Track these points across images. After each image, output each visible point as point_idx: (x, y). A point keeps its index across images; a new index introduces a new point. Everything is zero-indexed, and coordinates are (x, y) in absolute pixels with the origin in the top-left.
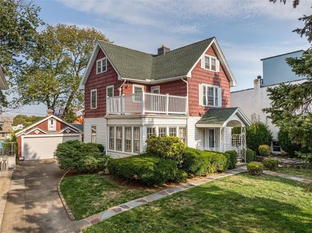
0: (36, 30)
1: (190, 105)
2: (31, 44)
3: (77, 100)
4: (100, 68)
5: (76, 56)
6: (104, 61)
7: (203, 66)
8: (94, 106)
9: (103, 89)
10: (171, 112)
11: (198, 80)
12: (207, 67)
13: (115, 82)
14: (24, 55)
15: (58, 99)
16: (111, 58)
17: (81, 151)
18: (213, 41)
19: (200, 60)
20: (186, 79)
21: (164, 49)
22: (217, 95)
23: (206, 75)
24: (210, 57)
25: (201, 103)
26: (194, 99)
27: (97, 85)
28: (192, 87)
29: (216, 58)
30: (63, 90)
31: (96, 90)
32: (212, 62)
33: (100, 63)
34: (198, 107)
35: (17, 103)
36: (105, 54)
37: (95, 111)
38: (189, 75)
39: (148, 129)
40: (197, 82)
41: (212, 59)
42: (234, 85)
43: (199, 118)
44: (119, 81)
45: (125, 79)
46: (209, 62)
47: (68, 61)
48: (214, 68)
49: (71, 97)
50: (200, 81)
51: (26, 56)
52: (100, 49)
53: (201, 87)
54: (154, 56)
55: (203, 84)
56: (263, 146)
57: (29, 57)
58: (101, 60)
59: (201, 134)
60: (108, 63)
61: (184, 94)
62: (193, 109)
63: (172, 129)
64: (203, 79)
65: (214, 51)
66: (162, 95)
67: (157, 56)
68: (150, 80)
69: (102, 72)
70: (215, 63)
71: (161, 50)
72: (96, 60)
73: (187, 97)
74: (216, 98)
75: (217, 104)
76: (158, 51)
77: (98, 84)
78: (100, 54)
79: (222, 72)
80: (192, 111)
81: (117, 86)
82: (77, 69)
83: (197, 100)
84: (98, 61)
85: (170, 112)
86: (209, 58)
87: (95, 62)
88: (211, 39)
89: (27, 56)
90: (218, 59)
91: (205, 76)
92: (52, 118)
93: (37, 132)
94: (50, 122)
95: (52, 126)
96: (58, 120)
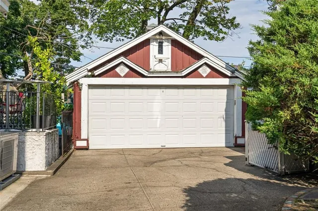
92: (161, 33)
93: (122, 70)
94: (157, 48)
95: (160, 56)
96: (175, 43)
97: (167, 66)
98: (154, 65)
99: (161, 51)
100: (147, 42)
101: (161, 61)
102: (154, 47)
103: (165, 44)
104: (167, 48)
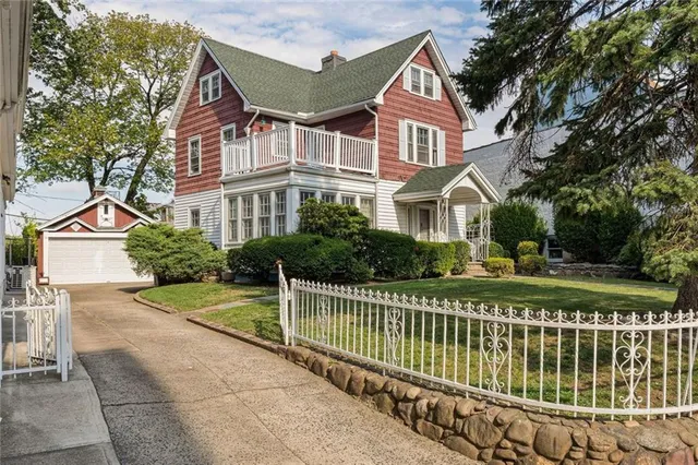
0: (66, 20)
1: (381, 157)
2: (52, 53)
3: (153, 174)
4: (207, 93)
5: (152, 80)
6: (215, 78)
7: (407, 85)
8: (197, 170)
9: (215, 133)
10: (345, 168)
11: (399, 113)
12: (416, 87)
13: (238, 118)
14: (40, 73)
15: (112, 171)
16: (229, 70)
17: (175, 241)
18: (428, 38)
19: (402, 74)
20: (374, 108)
21: (335, 59)
22: (435, 145)
23: (413, 103)
24: (422, 70)
25: (403, 156)
26: (390, 148)
27: (200, 127)
28: (385, 124)
29: (433, 73)
30: (124, 152)
31: (199, 137)
32: (426, 81)
33: (206, 83)
34: (398, 164)
35: (24, 179)
36: (218, 63)
37: (197, 179)
38: (379, 99)
39: (301, 193)
40: (395, 115)
41: (426, 74)
42: (470, 127)
43: (400, 185)
44: (246, 113)
45: (259, 110)
46: (419, 78)
47: (133, 91)
48: (429, 91)
49: (140, 171)
50: (402, 114)
51: (44, 76)
52: (208, 54)
53: (403, 125)
54: (313, 73)
55: (407, 121)
56: (525, 243)
57: (50, 78)
58: (210, 77)
59: (403, 215)
60: (225, 80)
61: (371, 135)
62: (386, 165)
63: (347, 198)
64: (408, 112)
65: (430, 59)
66: (329, 133)
67: (320, 72)
68: (305, 115)
69: (210, 100)
70: (431, 82)
71: (327, 61)
72: (198, 77)
73: (376, 142)
74: (435, 151)
75: (435, 160)
76: (323, 63)
77: (204, 125)
78: (208, 64)
79: (447, 100)
80: (385, 169)
81: (242, 123)
82: (153, 109)
83: (395, 149)
84: (202, 80)
85: (343, 167)
86: (418, 71)
87: (198, 81)
88: (423, 35)
89: (46, 76)
90: (437, 74)
91: (411, 106)
92: (106, 199)
93: (76, 227)
94: (103, 210)
95: (106, 216)
96: (117, 207)
97: (111, 223)
98: (101, 223)
99: (106, 212)
100: (95, 206)
101: (106, 219)
102: (101, 210)
103: (110, 207)
104: (112, 210)
